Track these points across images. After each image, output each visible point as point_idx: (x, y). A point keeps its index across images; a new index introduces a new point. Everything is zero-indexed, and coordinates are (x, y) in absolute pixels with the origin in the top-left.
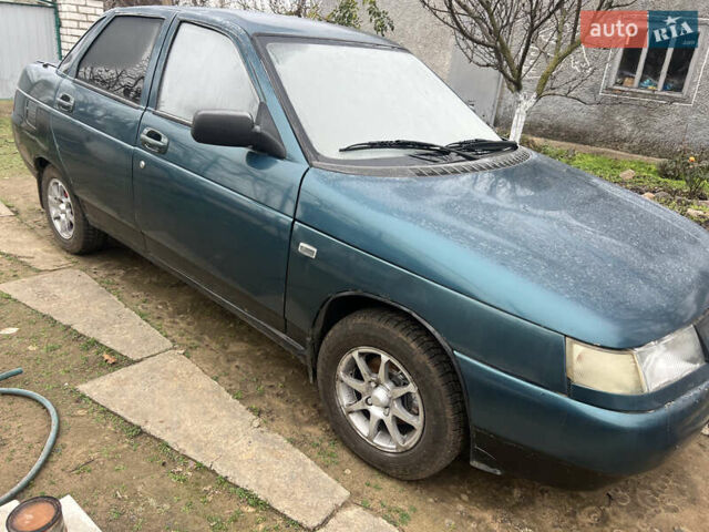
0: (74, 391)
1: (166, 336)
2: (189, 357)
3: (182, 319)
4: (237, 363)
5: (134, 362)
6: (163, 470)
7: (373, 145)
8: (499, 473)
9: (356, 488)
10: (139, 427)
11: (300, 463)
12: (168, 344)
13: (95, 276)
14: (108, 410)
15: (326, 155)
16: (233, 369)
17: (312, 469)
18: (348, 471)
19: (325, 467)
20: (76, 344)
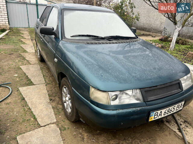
0: (18, 89)
1: (45, 81)
2: (46, 86)
3: (52, 78)
4: (55, 89)
5: (34, 85)
6: (23, 107)
7: (80, 36)
8: (84, 122)
9: (59, 120)
10: (24, 98)
11: (51, 112)
12: (44, 82)
13: (41, 66)
14: (21, 94)
15: (67, 38)
16: (54, 90)
17: (52, 114)
18: (60, 116)
19: (56, 114)
20: (26, 80)
